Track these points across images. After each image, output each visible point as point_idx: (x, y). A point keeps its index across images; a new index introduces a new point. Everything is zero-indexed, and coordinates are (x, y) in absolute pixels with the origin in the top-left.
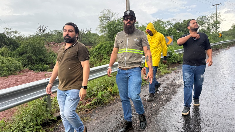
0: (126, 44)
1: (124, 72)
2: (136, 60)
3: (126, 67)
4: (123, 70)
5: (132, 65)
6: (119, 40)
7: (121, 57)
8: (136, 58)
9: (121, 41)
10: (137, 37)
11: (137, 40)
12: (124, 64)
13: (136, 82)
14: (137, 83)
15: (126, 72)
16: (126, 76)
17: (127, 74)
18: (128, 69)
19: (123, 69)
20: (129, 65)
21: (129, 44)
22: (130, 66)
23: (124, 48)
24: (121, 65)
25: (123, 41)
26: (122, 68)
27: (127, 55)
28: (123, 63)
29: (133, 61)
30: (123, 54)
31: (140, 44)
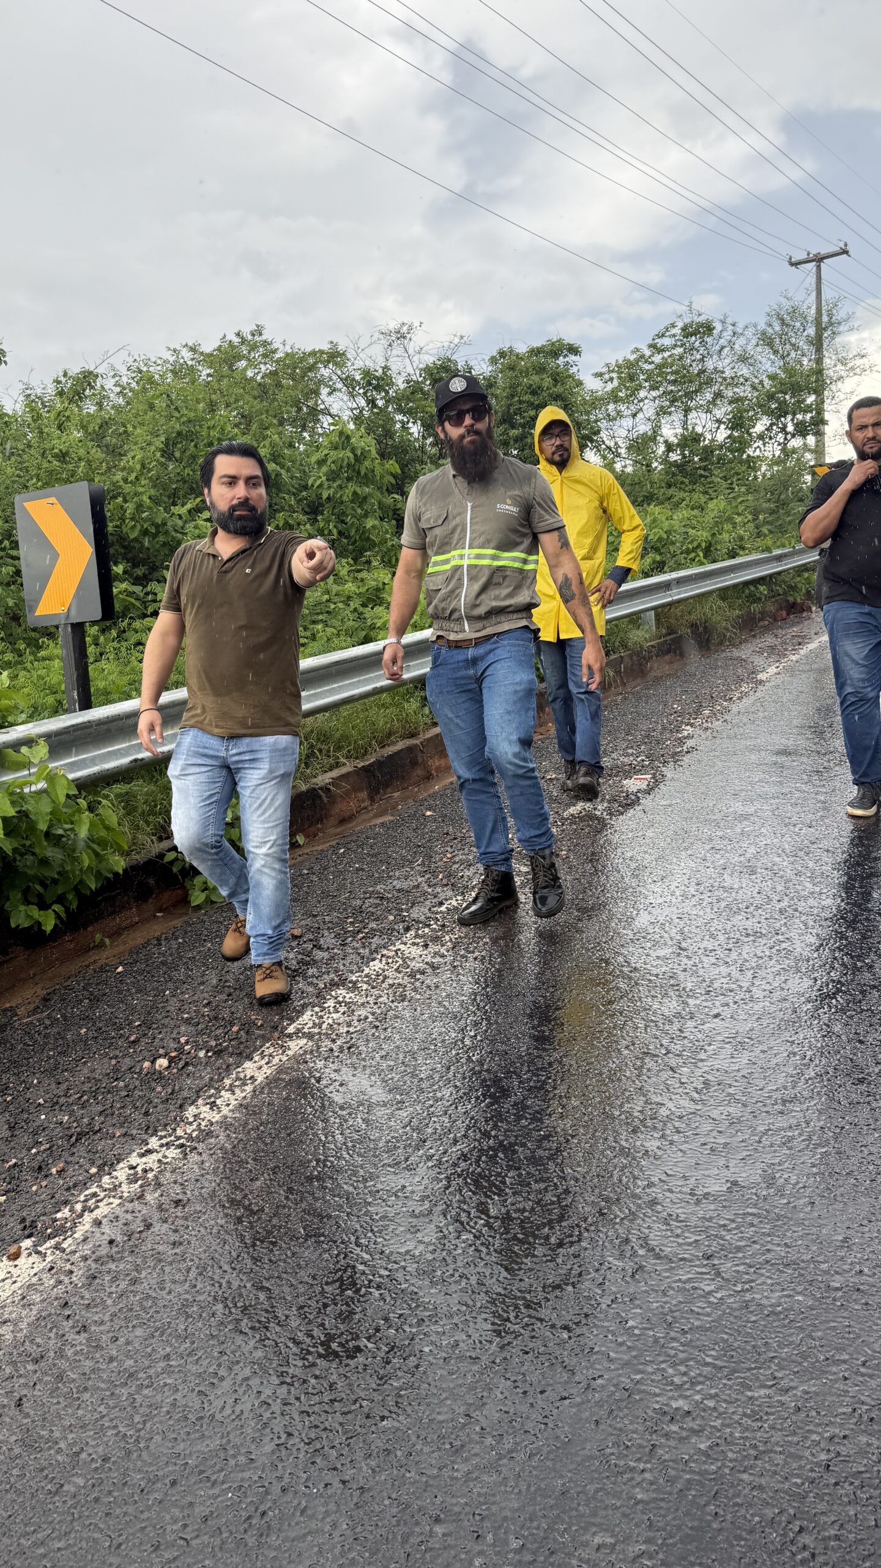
0: (464, 530)
1: (461, 657)
2: (510, 596)
3: (468, 631)
4: (457, 647)
5: (494, 619)
6: (430, 516)
7: (443, 591)
8: (508, 586)
9: (439, 517)
10: (508, 493)
11: (509, 508)
12: (459, 619)
13: (511, 689)
14: (516, 692)
15: (471, 653)
16: (471, 672)
17: (474, 662)
18: (479, 642)
19: (458, 645)
20: (479, 625)
21: (475, 527)
22: (484, 628)
23: (456, 549)
24: (446, 624)
25: (450, 517)
26: (452, 637)
27: (472, 579)
28: (455, 616)
29: (494, 604)
30: (452, 576)
31: (523, 526)
